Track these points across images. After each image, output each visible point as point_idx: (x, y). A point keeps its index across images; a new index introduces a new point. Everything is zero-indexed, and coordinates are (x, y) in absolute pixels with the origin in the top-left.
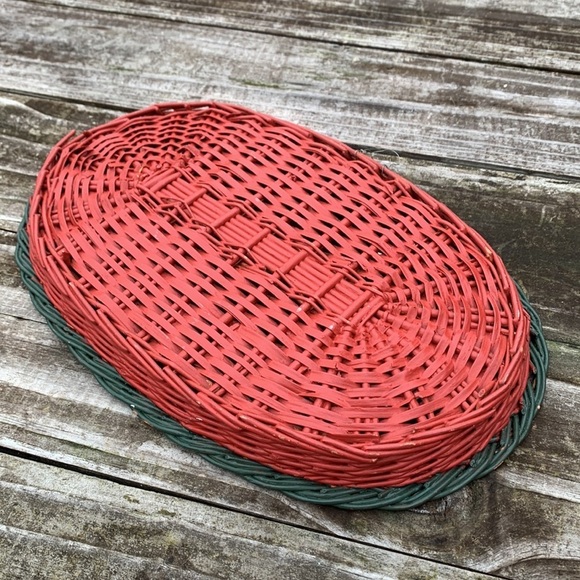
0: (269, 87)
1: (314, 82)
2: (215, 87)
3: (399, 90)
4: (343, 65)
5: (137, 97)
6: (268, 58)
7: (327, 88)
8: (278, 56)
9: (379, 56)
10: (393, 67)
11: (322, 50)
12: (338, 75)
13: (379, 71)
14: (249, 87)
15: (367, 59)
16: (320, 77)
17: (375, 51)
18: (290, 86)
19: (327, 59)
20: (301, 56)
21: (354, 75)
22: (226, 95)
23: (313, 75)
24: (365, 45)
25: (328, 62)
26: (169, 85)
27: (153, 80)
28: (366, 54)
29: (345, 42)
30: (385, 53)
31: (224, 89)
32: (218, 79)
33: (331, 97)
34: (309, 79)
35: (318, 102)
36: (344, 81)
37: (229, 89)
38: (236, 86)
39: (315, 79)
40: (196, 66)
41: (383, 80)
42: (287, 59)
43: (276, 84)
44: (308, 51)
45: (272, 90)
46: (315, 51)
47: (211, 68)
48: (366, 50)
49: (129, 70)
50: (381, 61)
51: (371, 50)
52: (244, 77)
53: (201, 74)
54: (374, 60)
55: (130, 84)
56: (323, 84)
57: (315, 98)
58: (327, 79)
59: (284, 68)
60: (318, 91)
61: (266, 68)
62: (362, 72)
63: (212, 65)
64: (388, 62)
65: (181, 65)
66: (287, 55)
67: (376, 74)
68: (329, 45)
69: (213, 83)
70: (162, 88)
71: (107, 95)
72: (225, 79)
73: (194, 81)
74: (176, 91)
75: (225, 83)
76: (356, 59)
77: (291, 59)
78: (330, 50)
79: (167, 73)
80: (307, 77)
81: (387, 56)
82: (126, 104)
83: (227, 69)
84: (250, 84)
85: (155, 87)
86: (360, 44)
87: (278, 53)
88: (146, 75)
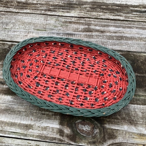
0: (43, 30)
1: (54, 28)
2: (30, 32)
3: (74, 29)
4: (61, 22)
5: (11, 37)
6: (42, 22)
7: (57, 30)
8: (44, 21)
9: (69, 19)
10: (73, 22)
11: (55, 18)
12: (60, 26)
13: (69, 23)
14: (39, 31)
15: (66, 20)
16: (55, 26)
17: (68, 17)
18: (49, 30)
19: (56, 21)
20: (50, 21)
21: (63, 25)
22: (33, 34)
23: (54, 26)
24: (65, 16)
25: (57, 22)
26: (19, 33)
27: (15, 31)
28: (66, 18)
29: (60, 15)
30: (70, 18)
31: (33, 32)
32: (31, 30)
33: (59, 32)
34: (53, 27)
35: (56, 34)
36: (61, 27)
37: (34, 32)
38: (35, 31)
39: (54, 27)
40: (25, 26)
41: (70, 26)
42: (47, 22)
43: (45, 30)
44: (51, 19)
45: (44, 31)
46: (53, 19)
47: (29, 26)
48: (65, 17)
49: (8, 29)
50: (69, 20)
51: (67, 17)
52: (37, 28)
53: (26, 28)
54: (68, 20)
55: (9, 33)
56: (56, 28)
57: (55, 33)
58: (57, 27)
59: (46, 24)
60: (55, 31)
61: (42, 25)
62: (65, 24)
63: (28, 25)
64: (71, 21)
65: (21, 26)
66: (47, 20)
67: (69, 24)
68: (56, 17)
69: (30, 31)
70: (17, 34)
71: (4, 37)
72: (32, 29)
73: (25, 30)
74: (21, 34)
75: (33, 30)
76: (63, 20)
77: (48, 22)
78: (57, 18)
79: (18, 29)
80: (52, 27)
81: (71, 19)
82: (9, 40)
83: (32, 26)
84: (39, 30)
85: (15, 33)
86: (64, 16)
87: (44, 20)
88: (13, 30)
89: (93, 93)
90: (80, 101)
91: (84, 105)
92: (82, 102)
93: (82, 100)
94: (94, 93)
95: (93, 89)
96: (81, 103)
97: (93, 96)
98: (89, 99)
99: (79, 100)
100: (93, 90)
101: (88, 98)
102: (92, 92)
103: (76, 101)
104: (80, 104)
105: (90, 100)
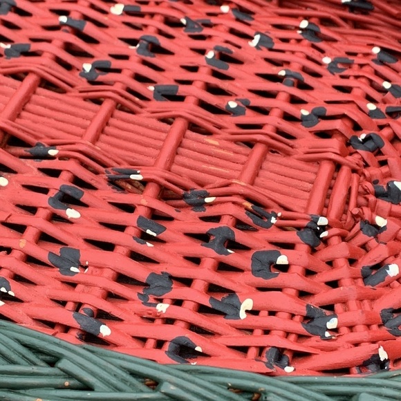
89: (284, 268)
90: (169, 321)
91: (203, 355)
92: (193, 327)
93: (187, 313)
94: (296, 270)
95: (291, 236)
96: (177, 332)
97: (293, 292)
98: (253, 312)
99: (162, 308)
100: (290, 246)
101: (247, 304)
102: (282, 260)
103: (138, 320)
104: (167, 347)
105: (264, 320)
